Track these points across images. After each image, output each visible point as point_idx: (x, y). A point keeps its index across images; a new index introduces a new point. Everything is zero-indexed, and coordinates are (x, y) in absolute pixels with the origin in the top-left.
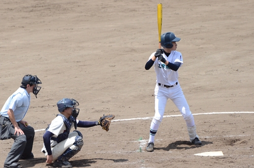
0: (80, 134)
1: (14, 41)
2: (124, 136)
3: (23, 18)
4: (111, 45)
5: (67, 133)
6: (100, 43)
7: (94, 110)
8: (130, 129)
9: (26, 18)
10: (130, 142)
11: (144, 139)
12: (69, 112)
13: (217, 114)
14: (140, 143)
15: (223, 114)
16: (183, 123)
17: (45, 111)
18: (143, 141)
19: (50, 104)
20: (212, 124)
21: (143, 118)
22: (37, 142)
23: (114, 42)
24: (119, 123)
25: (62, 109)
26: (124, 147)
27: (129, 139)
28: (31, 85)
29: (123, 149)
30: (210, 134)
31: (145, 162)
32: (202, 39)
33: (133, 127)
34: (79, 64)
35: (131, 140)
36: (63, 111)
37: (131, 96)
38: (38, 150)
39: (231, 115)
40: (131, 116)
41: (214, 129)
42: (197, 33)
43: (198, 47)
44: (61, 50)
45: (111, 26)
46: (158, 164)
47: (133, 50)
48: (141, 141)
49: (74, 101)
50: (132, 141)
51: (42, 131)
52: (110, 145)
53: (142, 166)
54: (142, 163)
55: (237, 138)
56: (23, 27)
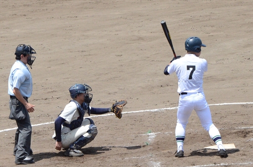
0: (91, 122)
1: (16, 30)
2: (132, 129)
3: (25, 5)
4: (116, 33)
5: (81, 120)
6: (106, 31)
7: (100, 102)
8: (138, 122)
9: (28, 6)
10: (138, 135)
11: (153, 132)
12: (82, 98)
13: (229, 105)
14: (148, 136)
15: (234, 105)
16: (193, 115)
17: (49, 103)
18: (152, 134)
19: (54, 97)
20: (223, 115)
21: (151, 110)
22: (41, 136)
23: (120, 31)
24: (127, 115)
25: (74, 95)
26: (132, 141)
27: (137, 132)
28: (25, 55)
29: (131, 142)
30: (221, 126)
31: (154, 156)
32: (212, 26)
33: (141, 119)
34: (84, 53)
35: (139, 133)
36: (76, 97)
37: (139, 87)
38: (42, 145)
39: (243, 105)
40: (139, 108)
41: (225, 120)
42: (207, 20)
43: (208, 35)
44: (65, 39)
45: (117, 13)
46: (168, 158)
47: (140, 39)
48: (150, 134)
49: (86, 87)
50: (141, 135)
51: (46, 125)
52: (118, 139)
53: (151, 160)
54: (151, 157)
55: (250, 130)
56: (25, 15)
